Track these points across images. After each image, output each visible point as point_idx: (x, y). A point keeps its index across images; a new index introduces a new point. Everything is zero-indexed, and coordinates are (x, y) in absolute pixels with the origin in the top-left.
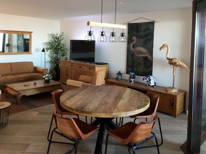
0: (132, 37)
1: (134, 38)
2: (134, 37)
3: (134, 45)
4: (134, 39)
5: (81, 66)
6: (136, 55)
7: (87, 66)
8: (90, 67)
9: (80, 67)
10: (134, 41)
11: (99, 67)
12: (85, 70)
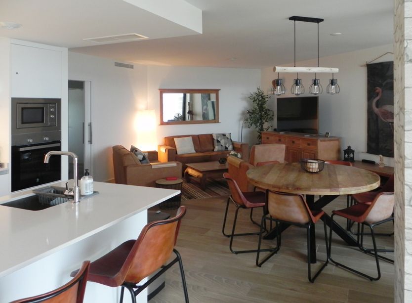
0: (375, 87)
1: (379, 89)
2: (377, 88)
3: (378, 101)
4: (377, 91)
5: (294, 140)
6: (383, 120)
7: (305, 139)
8: (309, 142)
9: (293, 142)
10: (378, 94)
11: (324, 141)
12: (301, 147)
